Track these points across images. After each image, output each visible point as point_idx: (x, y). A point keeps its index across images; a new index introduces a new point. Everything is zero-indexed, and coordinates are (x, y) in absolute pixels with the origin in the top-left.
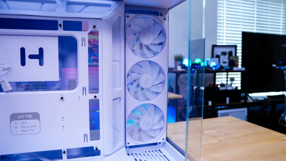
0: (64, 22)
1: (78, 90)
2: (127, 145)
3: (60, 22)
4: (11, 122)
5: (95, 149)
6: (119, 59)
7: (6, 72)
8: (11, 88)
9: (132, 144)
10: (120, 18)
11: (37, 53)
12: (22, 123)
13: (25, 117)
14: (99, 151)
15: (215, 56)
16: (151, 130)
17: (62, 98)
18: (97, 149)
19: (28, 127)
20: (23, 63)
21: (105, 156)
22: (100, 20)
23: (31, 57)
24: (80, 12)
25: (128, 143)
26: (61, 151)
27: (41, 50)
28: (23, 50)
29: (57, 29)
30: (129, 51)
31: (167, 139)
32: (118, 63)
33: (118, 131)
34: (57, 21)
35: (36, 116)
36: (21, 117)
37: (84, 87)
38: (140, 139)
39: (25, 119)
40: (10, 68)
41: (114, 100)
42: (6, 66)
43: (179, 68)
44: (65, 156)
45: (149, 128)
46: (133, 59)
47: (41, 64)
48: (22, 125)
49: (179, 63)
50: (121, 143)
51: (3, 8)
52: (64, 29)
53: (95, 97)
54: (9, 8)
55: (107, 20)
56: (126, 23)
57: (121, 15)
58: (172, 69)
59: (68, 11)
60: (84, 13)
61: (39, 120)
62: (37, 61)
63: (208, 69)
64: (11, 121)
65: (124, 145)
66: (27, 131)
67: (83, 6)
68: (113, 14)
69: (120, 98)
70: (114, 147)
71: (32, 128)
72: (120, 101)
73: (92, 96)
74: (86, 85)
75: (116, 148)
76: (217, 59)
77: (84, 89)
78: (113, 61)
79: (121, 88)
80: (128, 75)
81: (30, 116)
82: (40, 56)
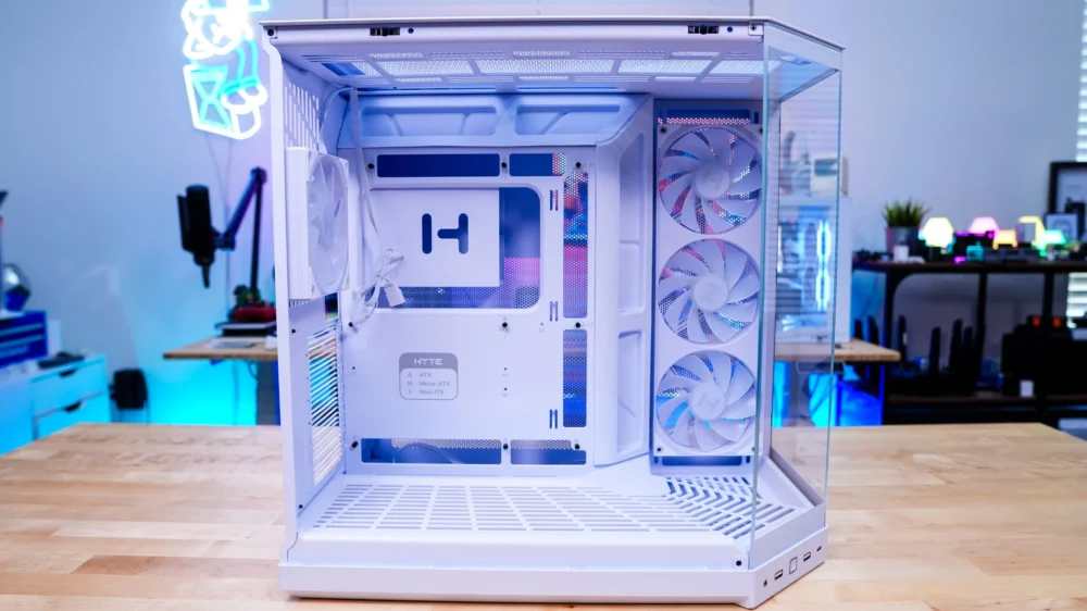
0: (513, 157)
1: (540, 309)
2: (656, 454)
3: (504, 158)
4: (401, 370)
5: (573, 447)
6: (637, 238)
7: (394, 265)
8: (402, 300)
9: (668, 452)
10: (641, 138)
11: (455, 225)
12: (421, 375)
13: (429, 362)
14: (584, 453)
15: (1061, 206)
16: (721, 420)
17: (505, 325)
18: (577, 447)
19: (434, 384)
20: (427, 248)
21: (597, 466)
22: (591, 149)
23: (444, 234)
24: (543, 132)
25: (659, 450)
26: (499, 442)
27: (463, 220)
28: (427, 220)
29: (496, 173)
30: (664, 214)
31: (772, 455)
32: (635, 247)
33: (633, 414)
34: (497, 156)
35: (450, 361)
36: (420, 362)
37: (554, 302)
38: (693, 444)
39: (428, 365)
40: (402, 258)
41: (622, 335)
42: (396, 254)
43: (902, 255)
44: (506, 456)
45: (714, 416)
46: (675, 235)
47: (463, 249)
48: (422, 379)
49: (903, 233)
50: (641, 444)
51: (390, 134)
52: (513, 173)
53: (578, 325)
54: (401, 133)
55: (607, 149)
56: (659, 147)
57: (644, 132)
58: (877, 256)
59: (520, 131)
60: (553, 133)
61: (456, 370)
62: (455, 242)
63: (1021, 258)
64: (401, 368)
65: (647, 450)
66: (431, 393)
67: (552, 116)
68: (623, 131)
69: (638, 332)
70: (619, 450)
71: (441, 388)
72: (639, 338)
73: (570, 324)
74: (559, 297)
75: (626, 452)
76: (1073, 219)
77: (554, 306)
78: (621, 242)
79: (642, 308)
80: (662, 278)
81: (438, 361)
82: (460, 232)
